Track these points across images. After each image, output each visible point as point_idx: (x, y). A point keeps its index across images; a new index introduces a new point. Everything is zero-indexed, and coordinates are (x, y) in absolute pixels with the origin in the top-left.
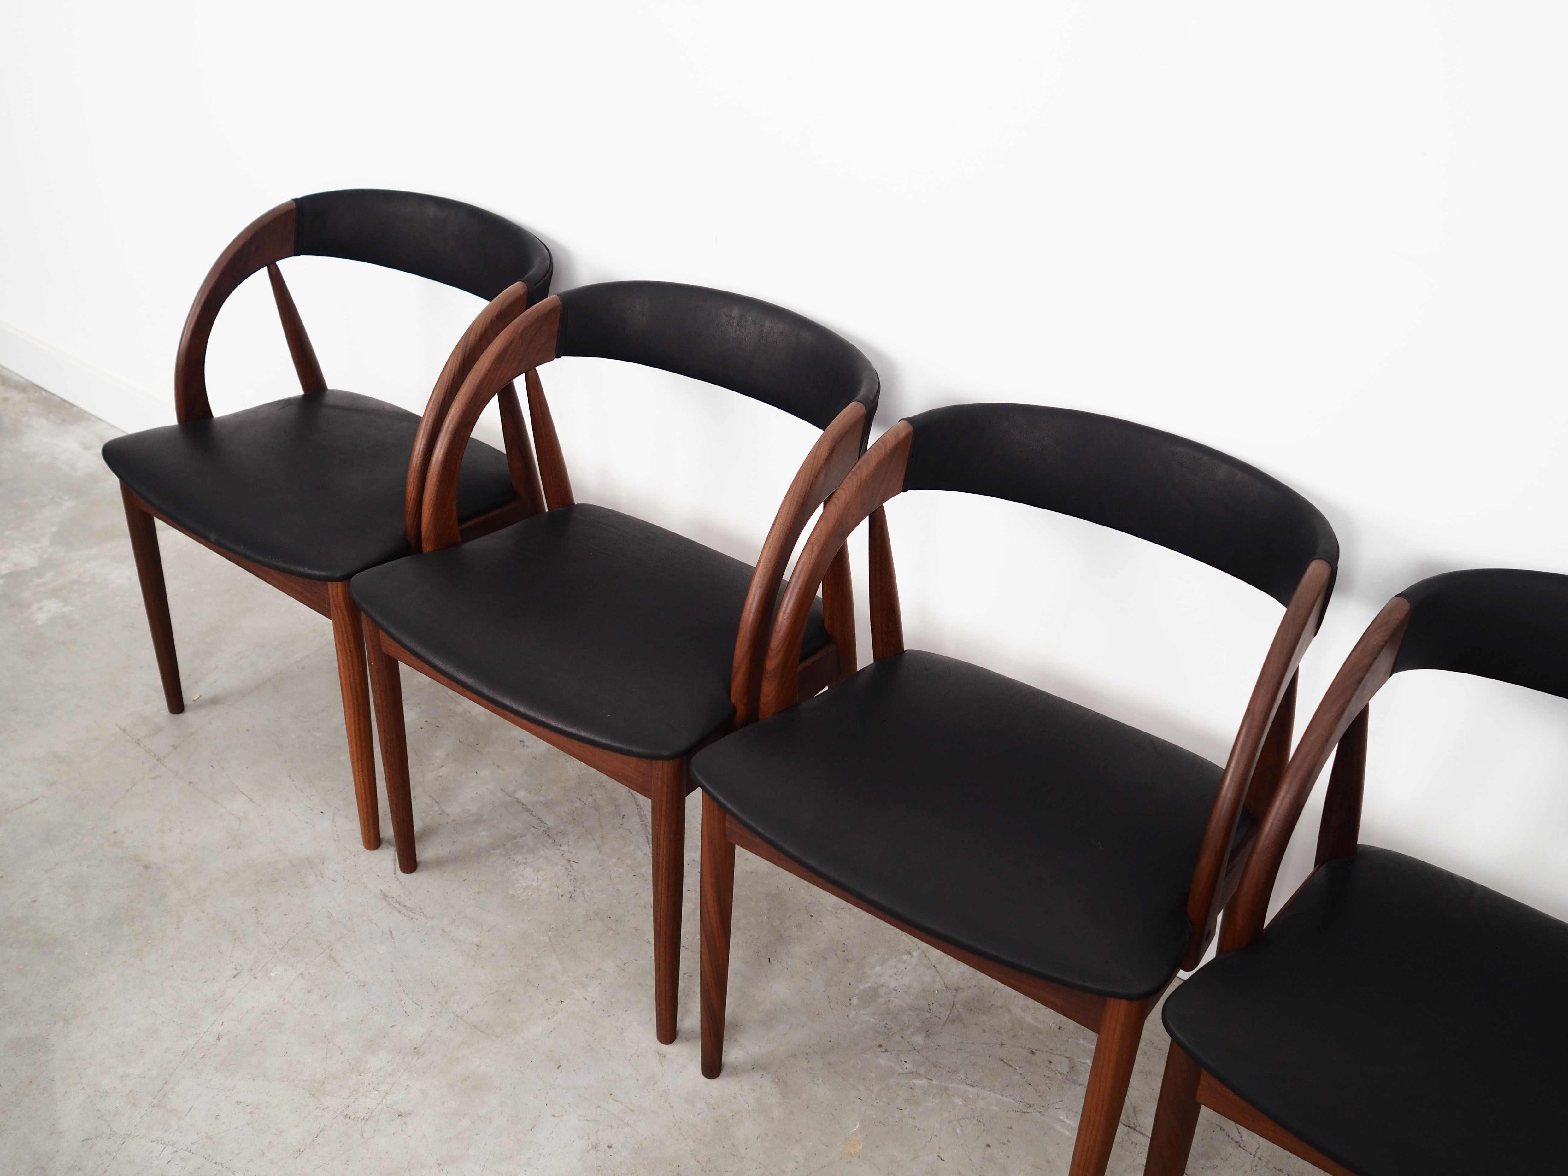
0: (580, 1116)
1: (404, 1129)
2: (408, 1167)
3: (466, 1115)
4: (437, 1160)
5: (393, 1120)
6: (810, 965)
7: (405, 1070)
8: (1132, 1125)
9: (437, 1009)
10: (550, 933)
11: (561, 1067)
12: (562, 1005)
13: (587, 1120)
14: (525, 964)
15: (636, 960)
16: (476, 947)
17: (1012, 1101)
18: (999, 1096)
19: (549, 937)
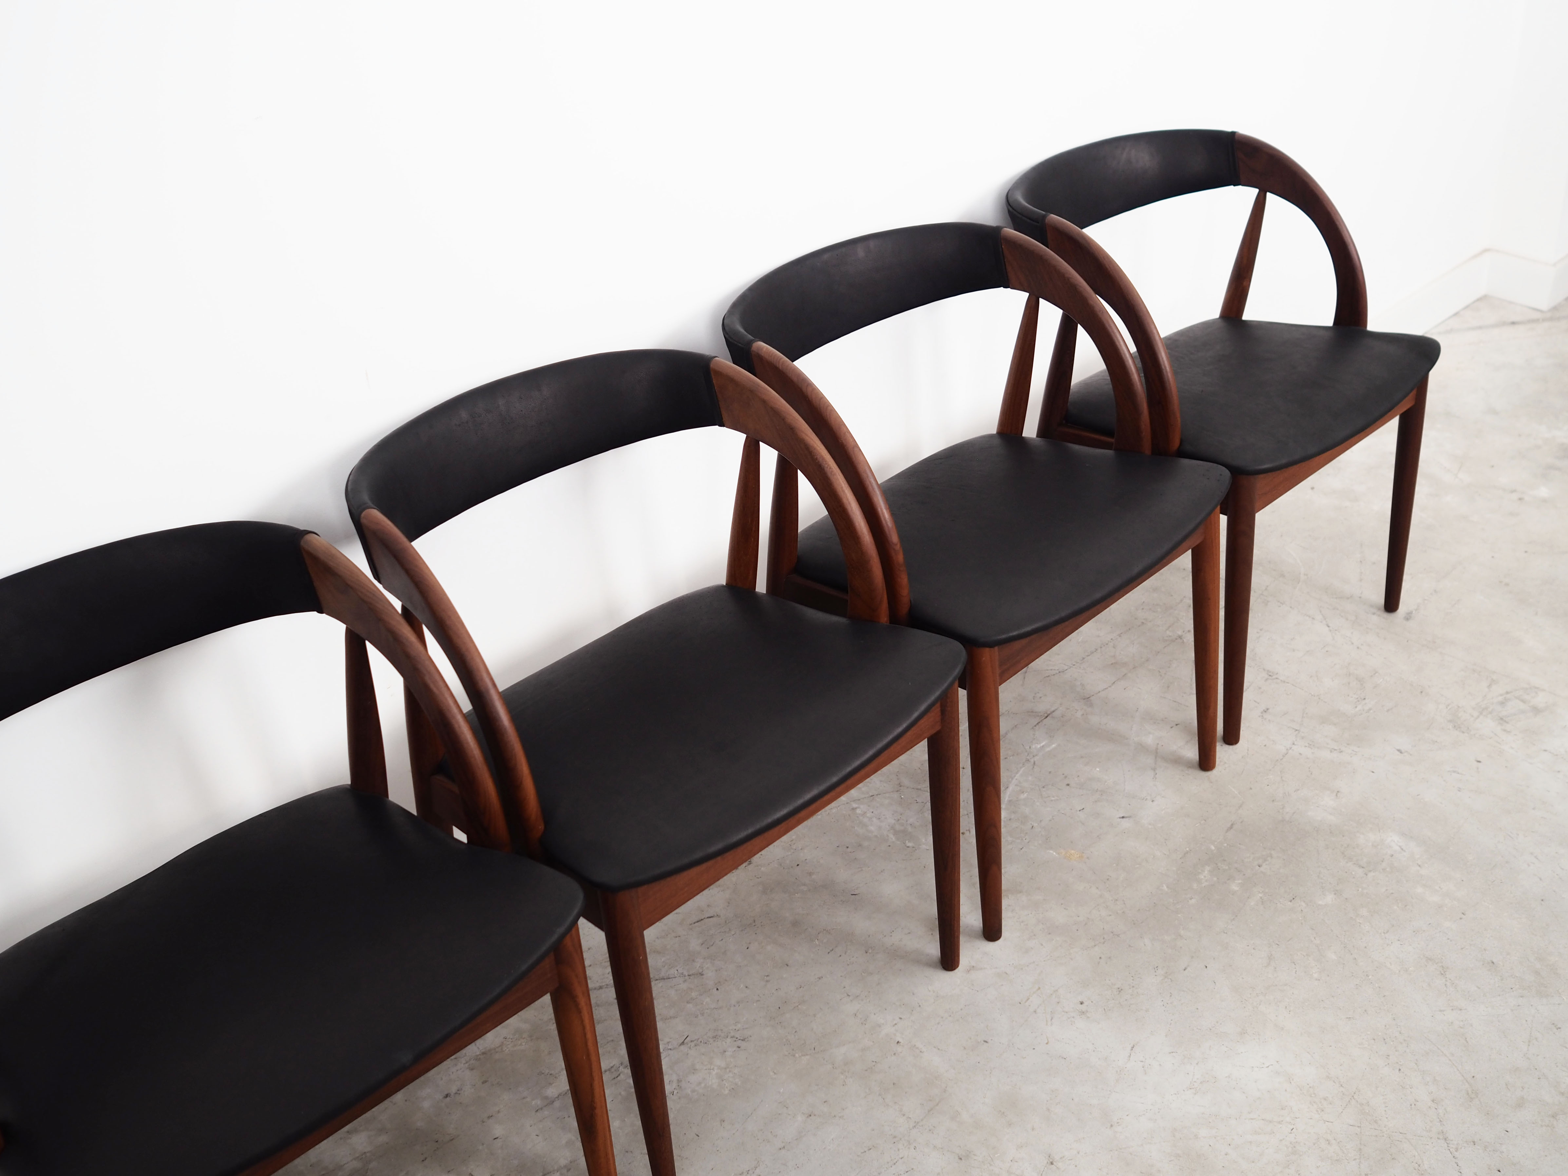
0: (1047, 1024)
1: (1069, 1159)
2: (1117, 1150)
3: (1048, 1110)
4: (1107, 1128)
5: (1058, 1168)
6: (863, 869)
7: (991, 1165)
8: (1046, 715)
9: (904, 1145)
10: (797, 1055)
11: (986, 1040)
12: (902, 1042)
13: (1052, 1019)
14: (842, 1074)
15: (844, 987)
16: (812, 1117)
17: (1022, 769)
18: (1018, 775)
19: (802, 1055)
